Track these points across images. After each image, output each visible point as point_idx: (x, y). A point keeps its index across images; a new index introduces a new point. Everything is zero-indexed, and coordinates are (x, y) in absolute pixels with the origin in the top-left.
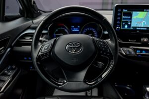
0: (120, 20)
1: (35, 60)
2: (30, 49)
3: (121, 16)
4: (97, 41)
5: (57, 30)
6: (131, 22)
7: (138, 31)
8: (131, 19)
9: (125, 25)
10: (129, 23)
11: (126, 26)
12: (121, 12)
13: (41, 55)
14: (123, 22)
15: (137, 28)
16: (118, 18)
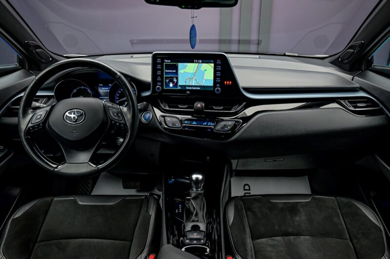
0: (162, 76)
1: (23, 135)
2: (17, 121)
3: (162, 70)
4: (109, 107)
5: (75, 91)
6: (177, 78)
7: (188, 92)
8: (177, 73)
9: (169, 83)
10: (175, 80)
11: (171, 85)
12: (162, 64)
13: (32, 127)
14: (166, 78)
15: (187, 88)
16: (159, 73)
